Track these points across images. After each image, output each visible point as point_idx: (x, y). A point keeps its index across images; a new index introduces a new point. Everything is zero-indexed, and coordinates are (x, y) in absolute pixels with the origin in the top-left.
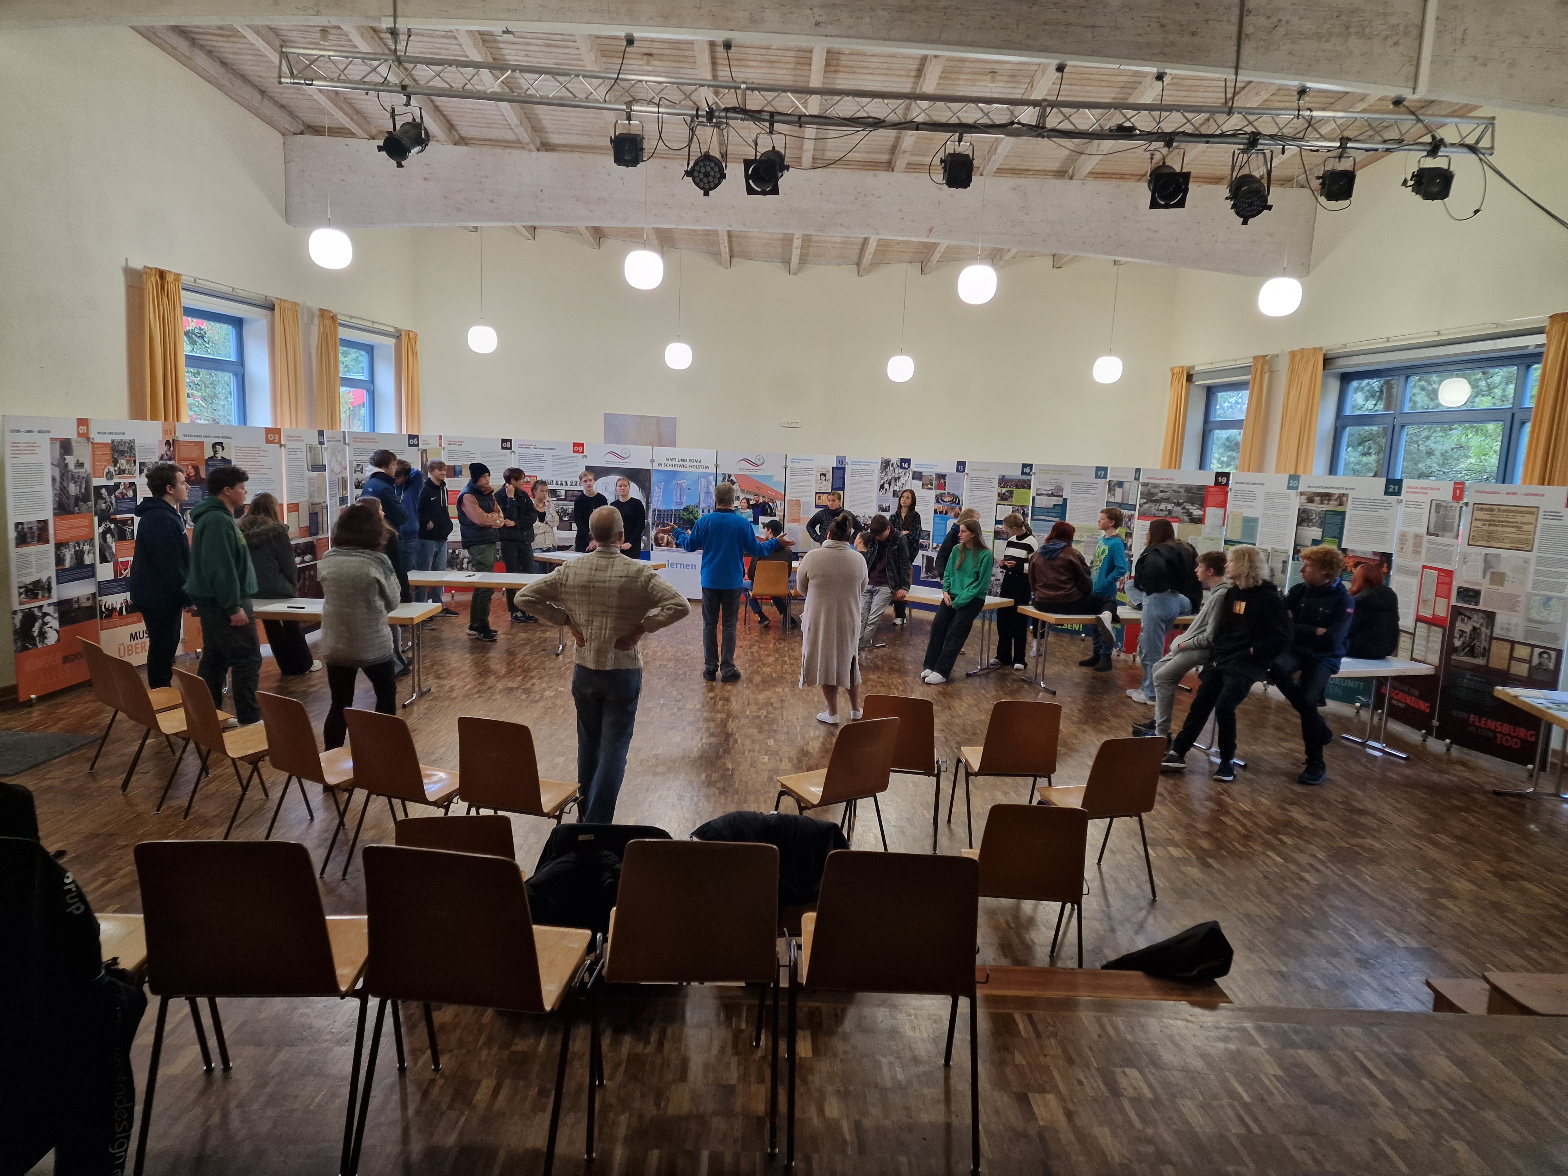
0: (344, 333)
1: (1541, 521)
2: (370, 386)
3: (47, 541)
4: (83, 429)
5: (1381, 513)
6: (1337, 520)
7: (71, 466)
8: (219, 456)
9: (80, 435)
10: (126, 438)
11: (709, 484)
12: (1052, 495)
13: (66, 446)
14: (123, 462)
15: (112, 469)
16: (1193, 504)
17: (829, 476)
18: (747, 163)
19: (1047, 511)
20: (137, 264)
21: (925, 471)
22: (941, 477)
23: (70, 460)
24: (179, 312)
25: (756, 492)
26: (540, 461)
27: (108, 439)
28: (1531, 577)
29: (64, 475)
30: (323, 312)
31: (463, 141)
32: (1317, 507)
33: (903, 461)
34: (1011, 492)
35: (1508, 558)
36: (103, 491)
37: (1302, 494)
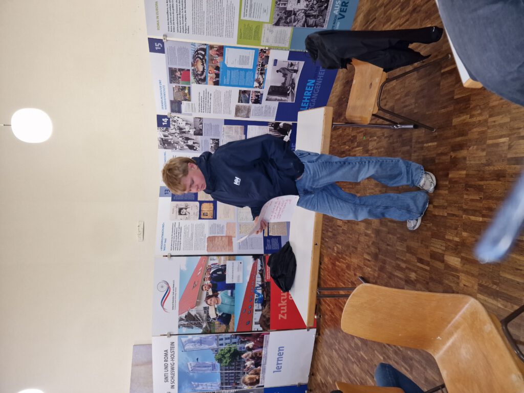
25: (199, 288)
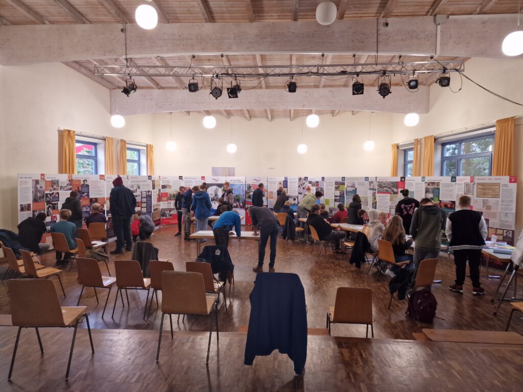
0: (128, 146)
1: (501, 188)
2: (139, 162)
3: (30, 210)
4: (43, 177)
5: (451, 188)
6: (437, 191)
7: (39, 188)
8: (85, 184)
9: (41, 178)
10: (57, 179)
11: (243, 187)
12: (352, 187)
13: (37, 182)
14: (55, 187)
15: (51, 188)
16: (394, 188)
17: (282, 184)
18: (228, 89)
19: (350, 192)
20: (62, 128)
21: (313, 181)
22: (317, 182)
23: (38, 186)
24: (74, 141)
26: (191, 182)
27: (50, 180)
28: (500, 207)
29: (36, 190)
30: (122, 141)
31: (163, 88)
32: (431, 187)
33: (305, 178)
34: (339, 186)
35: (491, 201)
36: (48, 195)
37: (426, 183)
